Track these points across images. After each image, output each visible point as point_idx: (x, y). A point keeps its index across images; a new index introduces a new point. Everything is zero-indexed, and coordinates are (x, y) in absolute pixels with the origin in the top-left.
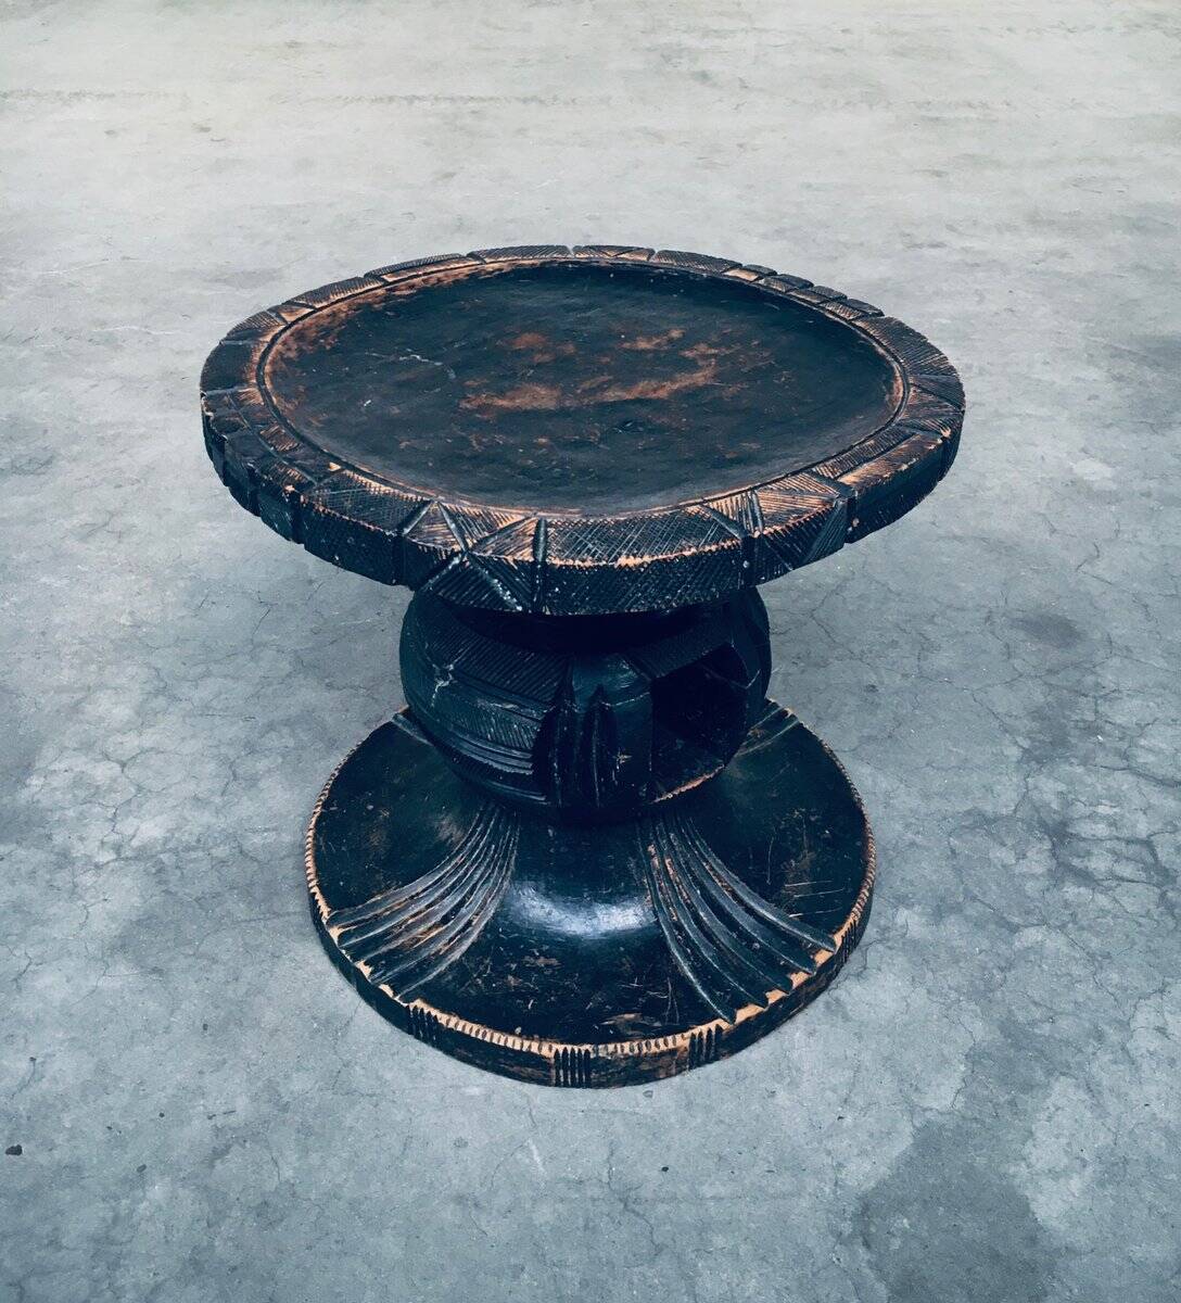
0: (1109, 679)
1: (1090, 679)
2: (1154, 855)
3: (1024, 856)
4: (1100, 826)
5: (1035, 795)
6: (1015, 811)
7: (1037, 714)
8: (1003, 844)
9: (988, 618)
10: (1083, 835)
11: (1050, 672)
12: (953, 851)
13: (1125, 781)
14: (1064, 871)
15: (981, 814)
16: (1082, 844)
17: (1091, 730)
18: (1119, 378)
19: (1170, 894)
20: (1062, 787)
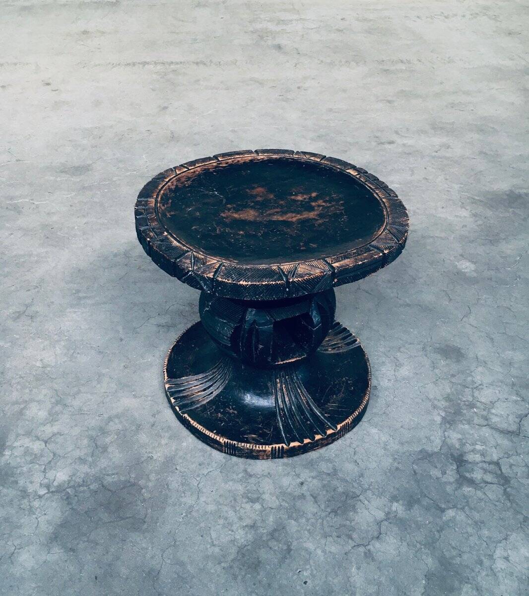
0: (478, 379)
1: (470, 379)
2: (500, 470)
3: (445, 473)
4: (477, 456)
5: (449, 441)
6: (440, 449)
7: (448, 398)
8: (436, 467)
9: (424, 348)
10: (470, 461)
11: (453, 376)
12: (415, 472)
13: (486, 432)
14: (463, 480)
15: (426, 452)
16: (470, 465)
17: (471, 406)
18: (475, 215)
19: (508, 490)
20: (460, 436)
